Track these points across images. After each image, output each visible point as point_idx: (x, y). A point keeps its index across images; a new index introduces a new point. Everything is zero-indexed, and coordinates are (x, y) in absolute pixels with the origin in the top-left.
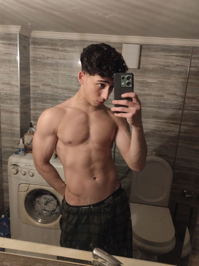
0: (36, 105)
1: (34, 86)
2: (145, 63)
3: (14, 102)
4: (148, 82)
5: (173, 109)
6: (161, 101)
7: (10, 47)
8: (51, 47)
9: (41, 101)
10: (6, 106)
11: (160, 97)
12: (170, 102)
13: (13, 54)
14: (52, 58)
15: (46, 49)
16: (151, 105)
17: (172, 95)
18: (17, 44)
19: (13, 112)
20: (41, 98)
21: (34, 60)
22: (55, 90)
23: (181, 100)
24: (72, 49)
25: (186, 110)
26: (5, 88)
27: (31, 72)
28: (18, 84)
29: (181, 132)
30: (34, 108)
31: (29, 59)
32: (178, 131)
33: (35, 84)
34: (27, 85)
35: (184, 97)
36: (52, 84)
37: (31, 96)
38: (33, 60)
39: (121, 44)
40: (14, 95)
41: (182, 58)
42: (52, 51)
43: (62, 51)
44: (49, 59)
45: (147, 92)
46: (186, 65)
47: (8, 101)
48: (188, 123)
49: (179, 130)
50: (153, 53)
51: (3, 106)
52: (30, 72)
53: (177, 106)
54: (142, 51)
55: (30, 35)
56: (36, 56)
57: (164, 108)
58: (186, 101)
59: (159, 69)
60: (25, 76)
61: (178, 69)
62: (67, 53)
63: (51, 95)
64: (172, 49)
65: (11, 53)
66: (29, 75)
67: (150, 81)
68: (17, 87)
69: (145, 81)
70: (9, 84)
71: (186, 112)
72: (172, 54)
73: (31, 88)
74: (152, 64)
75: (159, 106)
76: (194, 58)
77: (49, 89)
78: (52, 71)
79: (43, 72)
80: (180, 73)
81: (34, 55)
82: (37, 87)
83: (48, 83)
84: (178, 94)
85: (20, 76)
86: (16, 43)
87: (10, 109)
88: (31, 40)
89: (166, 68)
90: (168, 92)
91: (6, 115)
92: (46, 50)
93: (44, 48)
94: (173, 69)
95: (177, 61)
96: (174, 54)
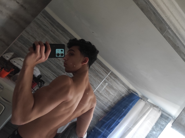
15: (48, 21)
24: (61, 32)
41: (105, 73)
43: (55, 28)
44: (45, 26)
46: (105, 76)
59: (93, 70)
62: (58, 31)
64: (104, 66)
76: (109, 76)
78: (42, 33)
80: (100, 78)
83: (35, 37)
84: (94, 86)
89: (97, 72)
90: (91, 82)
94: (99, 74)
95: (102, 72)
96: (103, 68)
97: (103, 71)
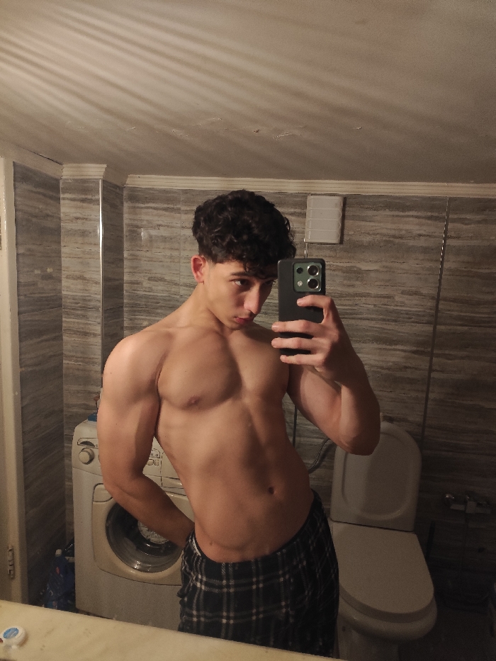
0: (136, 319)
1: (132, 283)
2: (352, 233)
3: (90, 313)
4: (360, 269)
5: (413, 322)
6: (389, 307)
7: (85, 205)
8: (166, 206)
9: (144, 311)
10: (74, 322)
11: (386, 300)
12: (408, 309)
13: (90, 220)
14: (168, 226)
15: (155, 209)
16: (369, 316)
17: (410, 295)
18: (99, 200)
19: (88, 333)
20: (146, 305)
21: (132, 232)
22: (174, 289)
23: (430, 304)
25: (440, 324)
26: (72, 286)
27: (126, 254)
28: (99, 277)
29: (434, 371)
30: (131, 325)
31: (122, 228)
32: (428, 368)
33: (133, 279)
34: (118, 280)
35: (438, 299)
36: (167, 278)
37: (125, 301)
38: (130, 231)
39: (304, 196)
40: (89, 300)
41: (427, 221)
42: (167, 213)
43: (186, 212)
44: (161, 228)
45: (360, 290)
46: (437, 234)
47: (79, 312)
48: (447, 352)
49: (428, 365)
50: (370, 213)
51: (68, 322)
52: (123, 254)
53: (423, 316)
54: (347, 209)
55: (125, 184)
56: (136, 222)
57: (395, 321)
58: (440, 307)
59: (382, 244)
60: (113, 263)
61: (422, 243)
63: (165, 300)
64: (408, 204)
65: (86, 217)
66: (122, 260)
67: (364, 266)
68: (97, 283)
69: (355, 267)
70: (82, 278)
71: (441, 328)
72: (407, 213)
73: (126, 287)
74: (368, 234)
75: (385, 317)
76: (454, 221)
77: (160, 288)
78: (168, 253)
79: (148, 254)
80: (425, 250)
81: (132, 222)
82: (138, 283)
83: (159, 276)
84: (424, 291)
85: (104, 261)
86: (97, 197)
87: (83, 328)
88: (125, 193)
89: (398, 241)
90: (402, 288)
91: (73, 339)
92: (155, 212)
93: (151, 208)
94: (411, 243)
95: (417, 227)
96: (411, 213)
97: (417, 220)
